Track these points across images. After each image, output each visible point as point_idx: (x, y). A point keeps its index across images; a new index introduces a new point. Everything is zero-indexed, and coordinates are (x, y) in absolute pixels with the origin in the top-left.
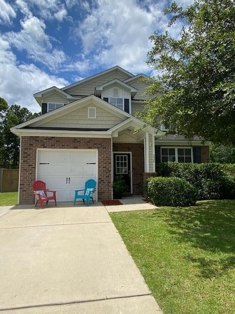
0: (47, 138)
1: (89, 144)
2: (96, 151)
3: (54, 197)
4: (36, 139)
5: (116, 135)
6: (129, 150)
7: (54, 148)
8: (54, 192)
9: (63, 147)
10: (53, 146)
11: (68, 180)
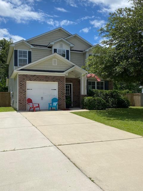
0: (32, 76)
1: (53, 79)
2: (57, 83)
3: (39, 107)
4: (26, 75)
5: (67, 75)
6: (71, 82)
7: (36, 81)
8: (39, 104)
9: (40, 80)
10: (35, 80)
11: (42, 98)
